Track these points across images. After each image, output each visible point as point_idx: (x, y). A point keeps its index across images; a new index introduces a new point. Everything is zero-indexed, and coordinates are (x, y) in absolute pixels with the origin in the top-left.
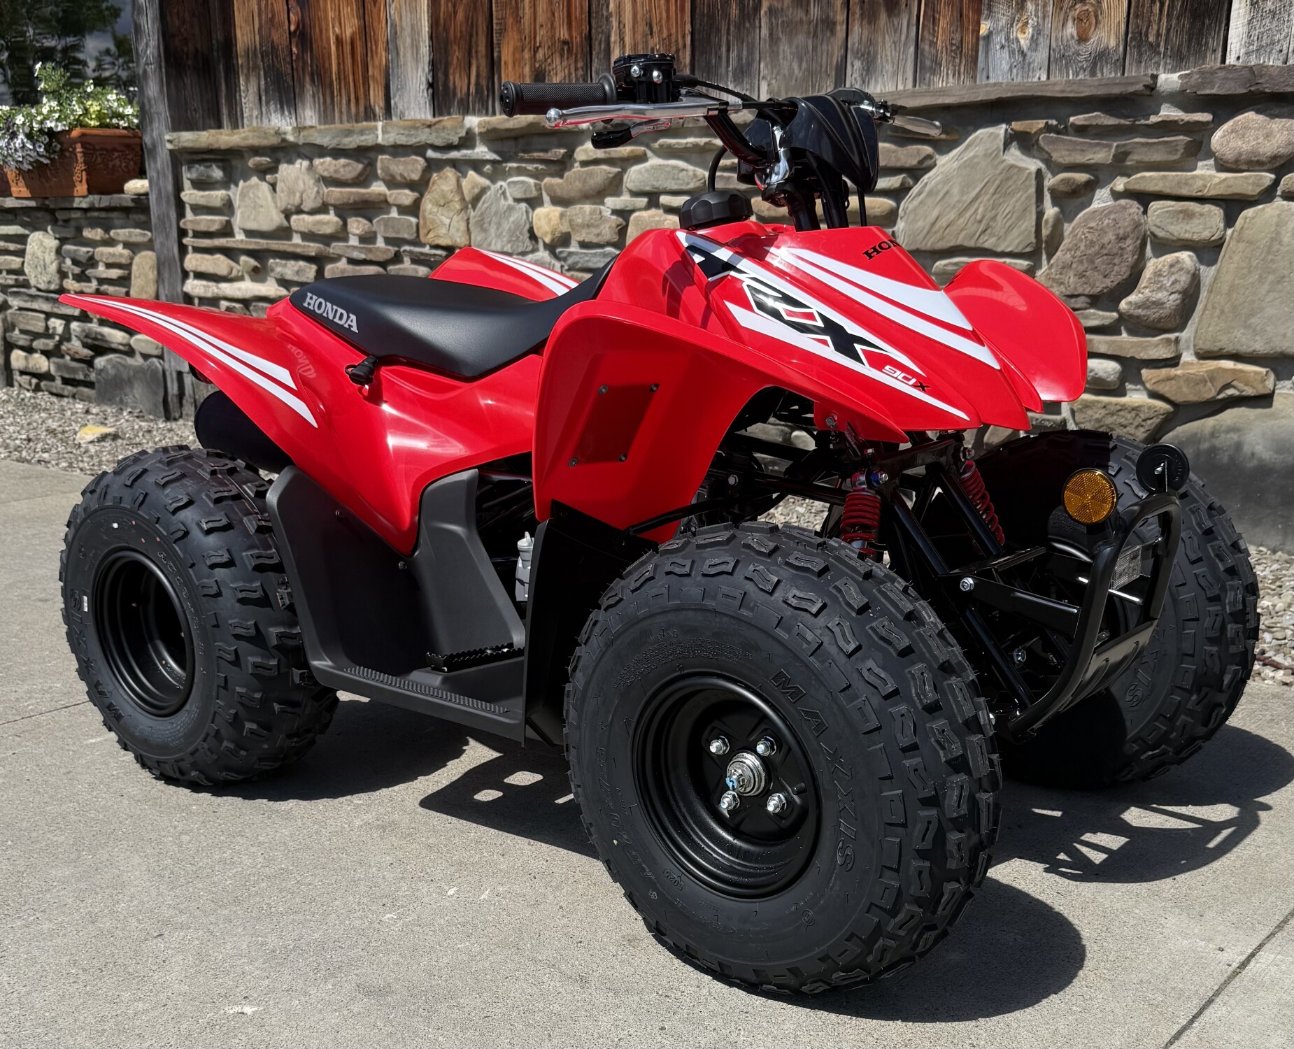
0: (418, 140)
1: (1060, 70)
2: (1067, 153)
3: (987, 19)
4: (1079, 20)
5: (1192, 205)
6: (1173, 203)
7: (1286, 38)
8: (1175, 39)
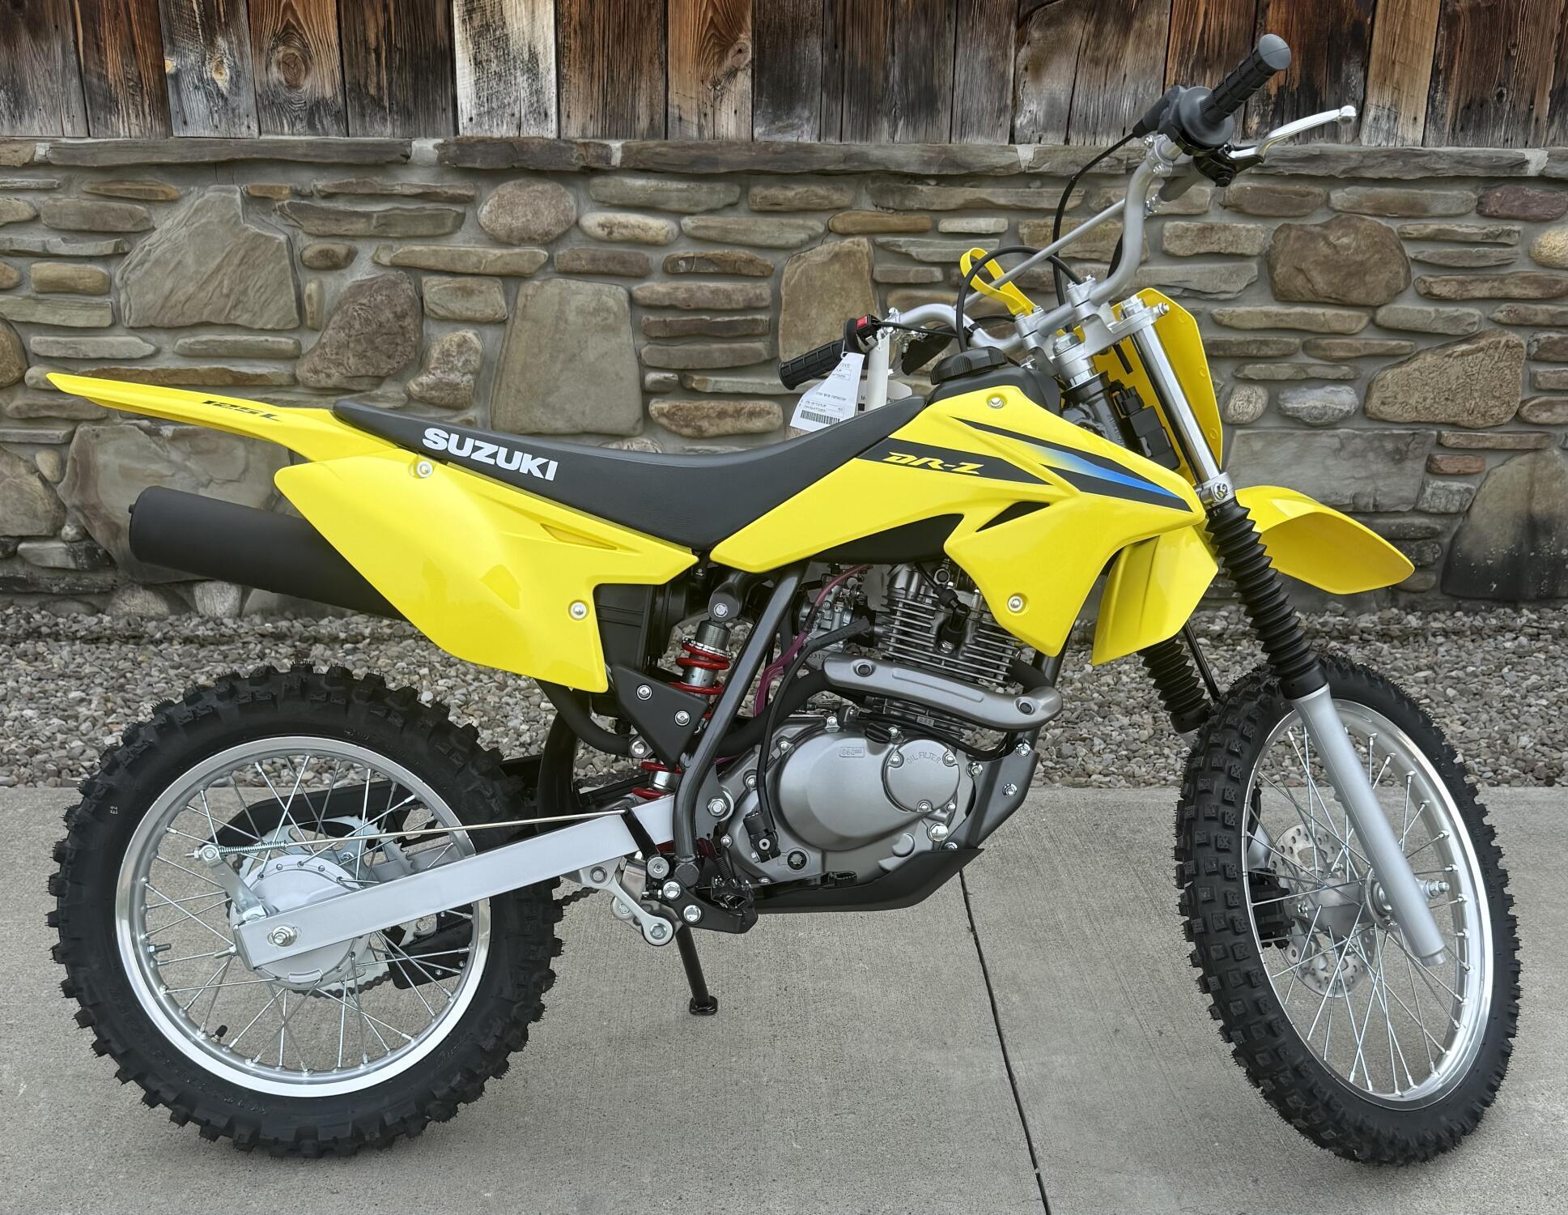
1: (272, 118)
2: (320, 222)
3: (171, 54)
4: (285, 64)
5: (469, 282)
6: (448, 279)
7: (515, 101)
8: (399, 94)
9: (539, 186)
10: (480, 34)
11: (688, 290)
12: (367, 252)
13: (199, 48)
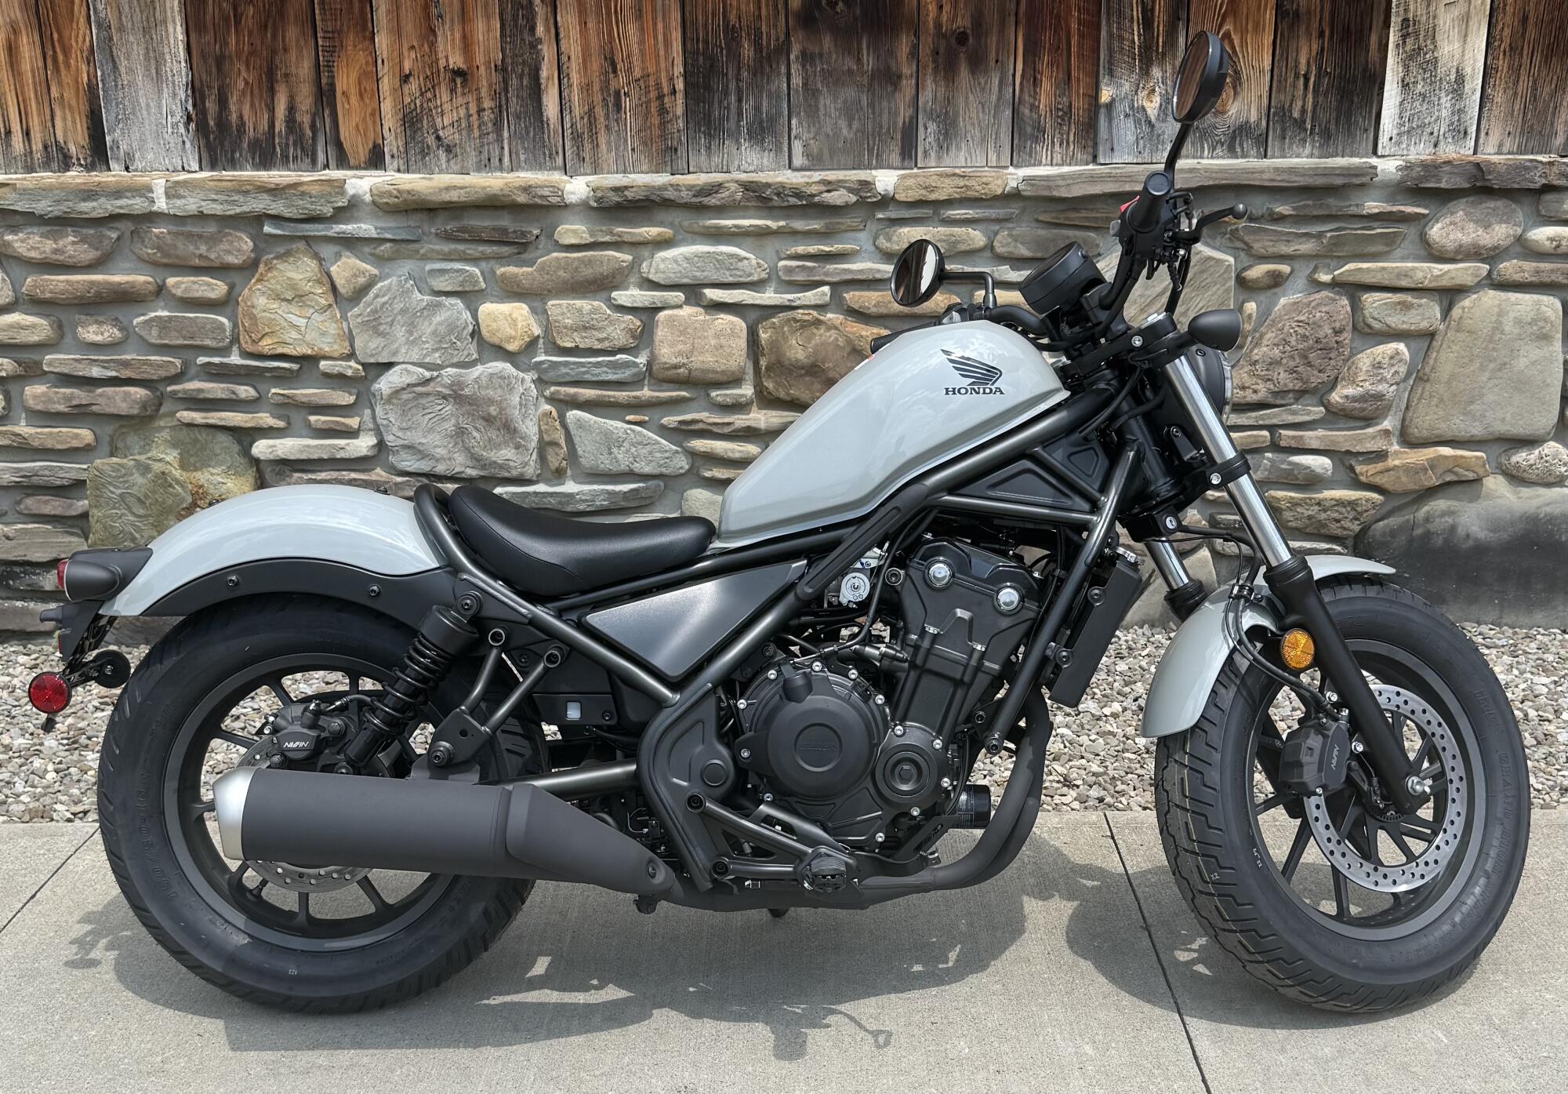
0: (245, 209)
1: (1193, 144)
3: (1108, 85)
6: (1390, 295)
7: (1436, 120)
8: (1323, 116)
9: (1492, 204)
10: (1411, 58)
12: (1304, 270)
13: (1135, 77)
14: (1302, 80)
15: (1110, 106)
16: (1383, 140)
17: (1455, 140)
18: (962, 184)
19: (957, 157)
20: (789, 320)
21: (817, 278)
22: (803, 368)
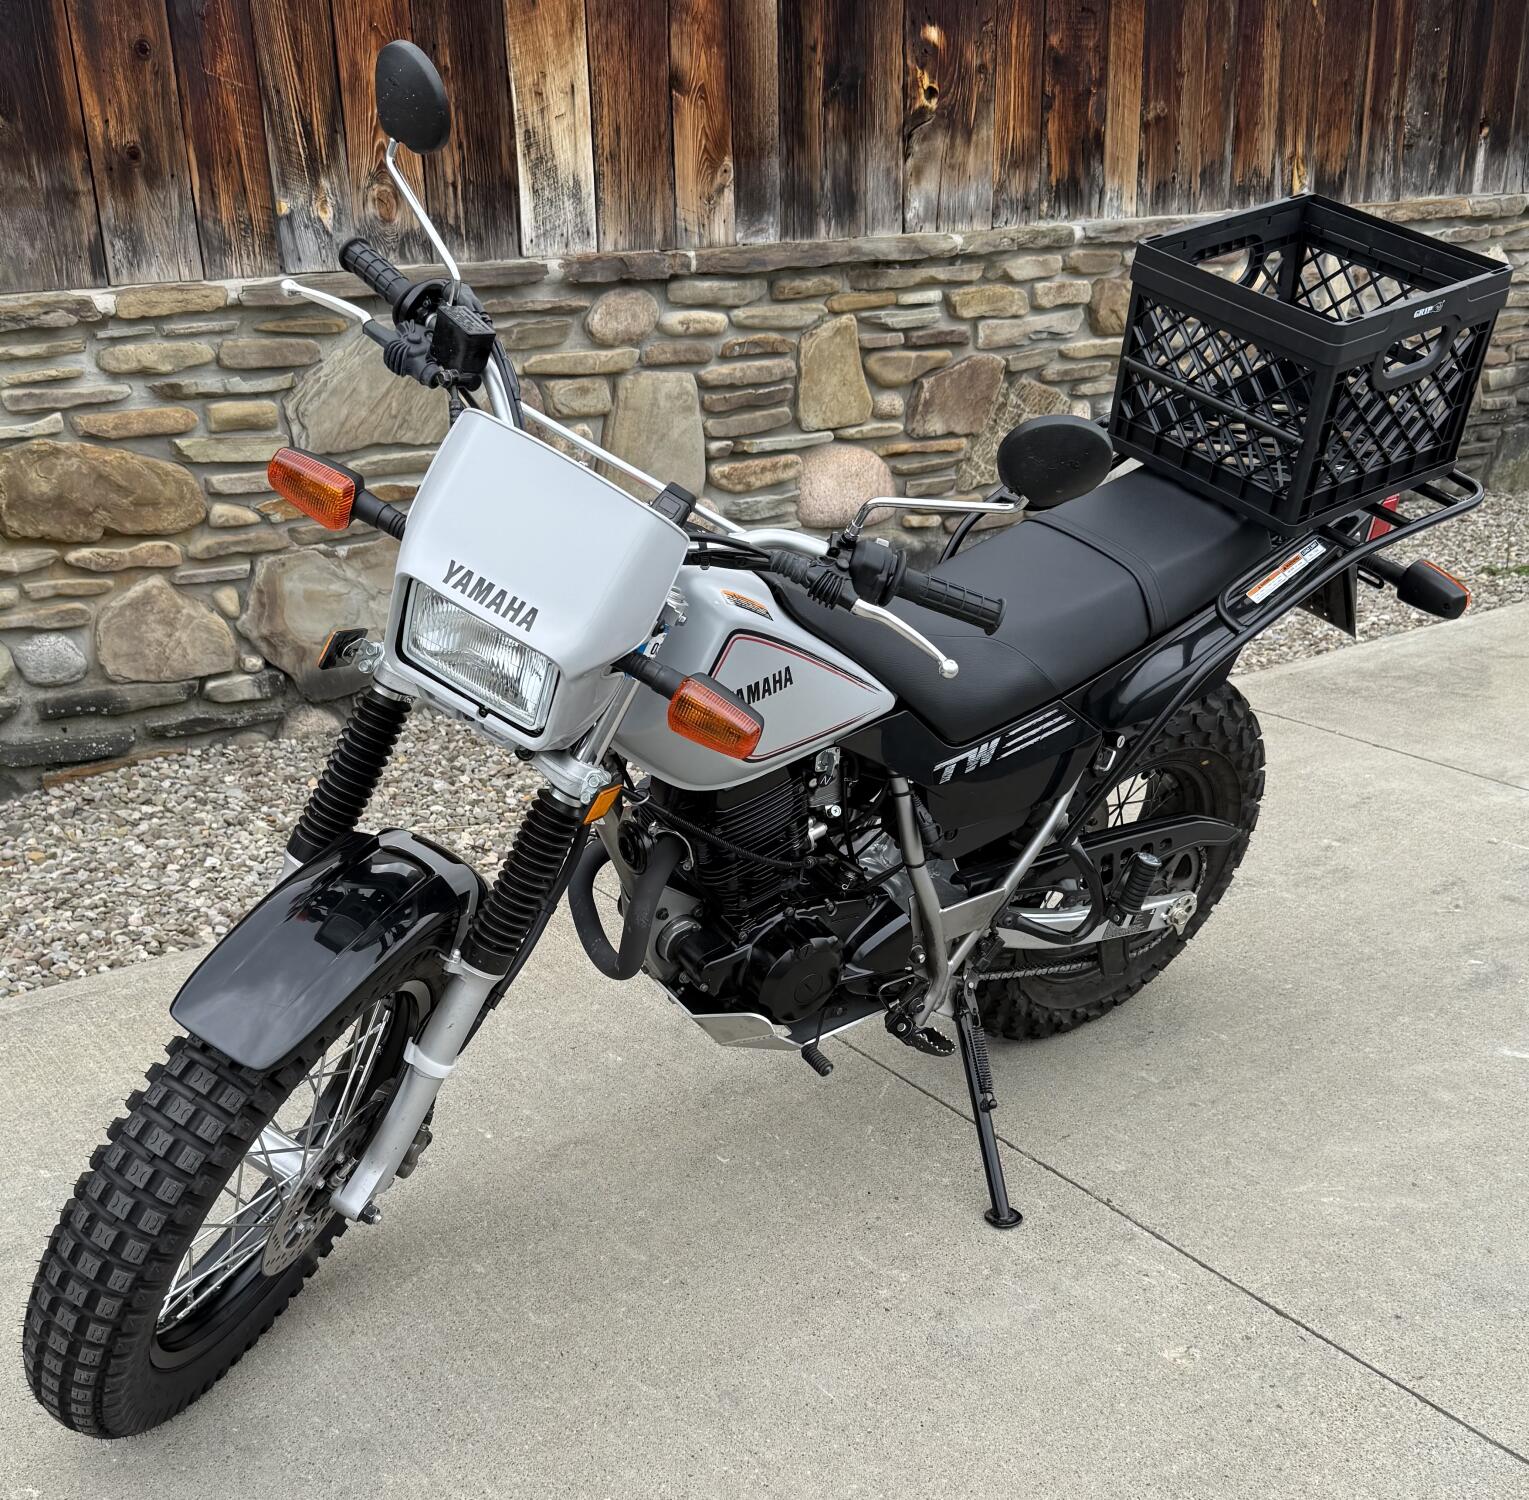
3: (283, 196)
4: (380, 200)
5: (585, 382)
6: (571, 382)
7: (563, 223)
8: (474, 222)
9: (633, 294)
10: (536, 166)
11: (742, 370)
13: (306, 189)
14: (451, 189)
15: (289, 218)
16: (525, 242)
17: (582, 241)
18: (181, 298)
19: (149, 272)
20: (24, 453)
21: (46, 406)
22: (49, 501)
